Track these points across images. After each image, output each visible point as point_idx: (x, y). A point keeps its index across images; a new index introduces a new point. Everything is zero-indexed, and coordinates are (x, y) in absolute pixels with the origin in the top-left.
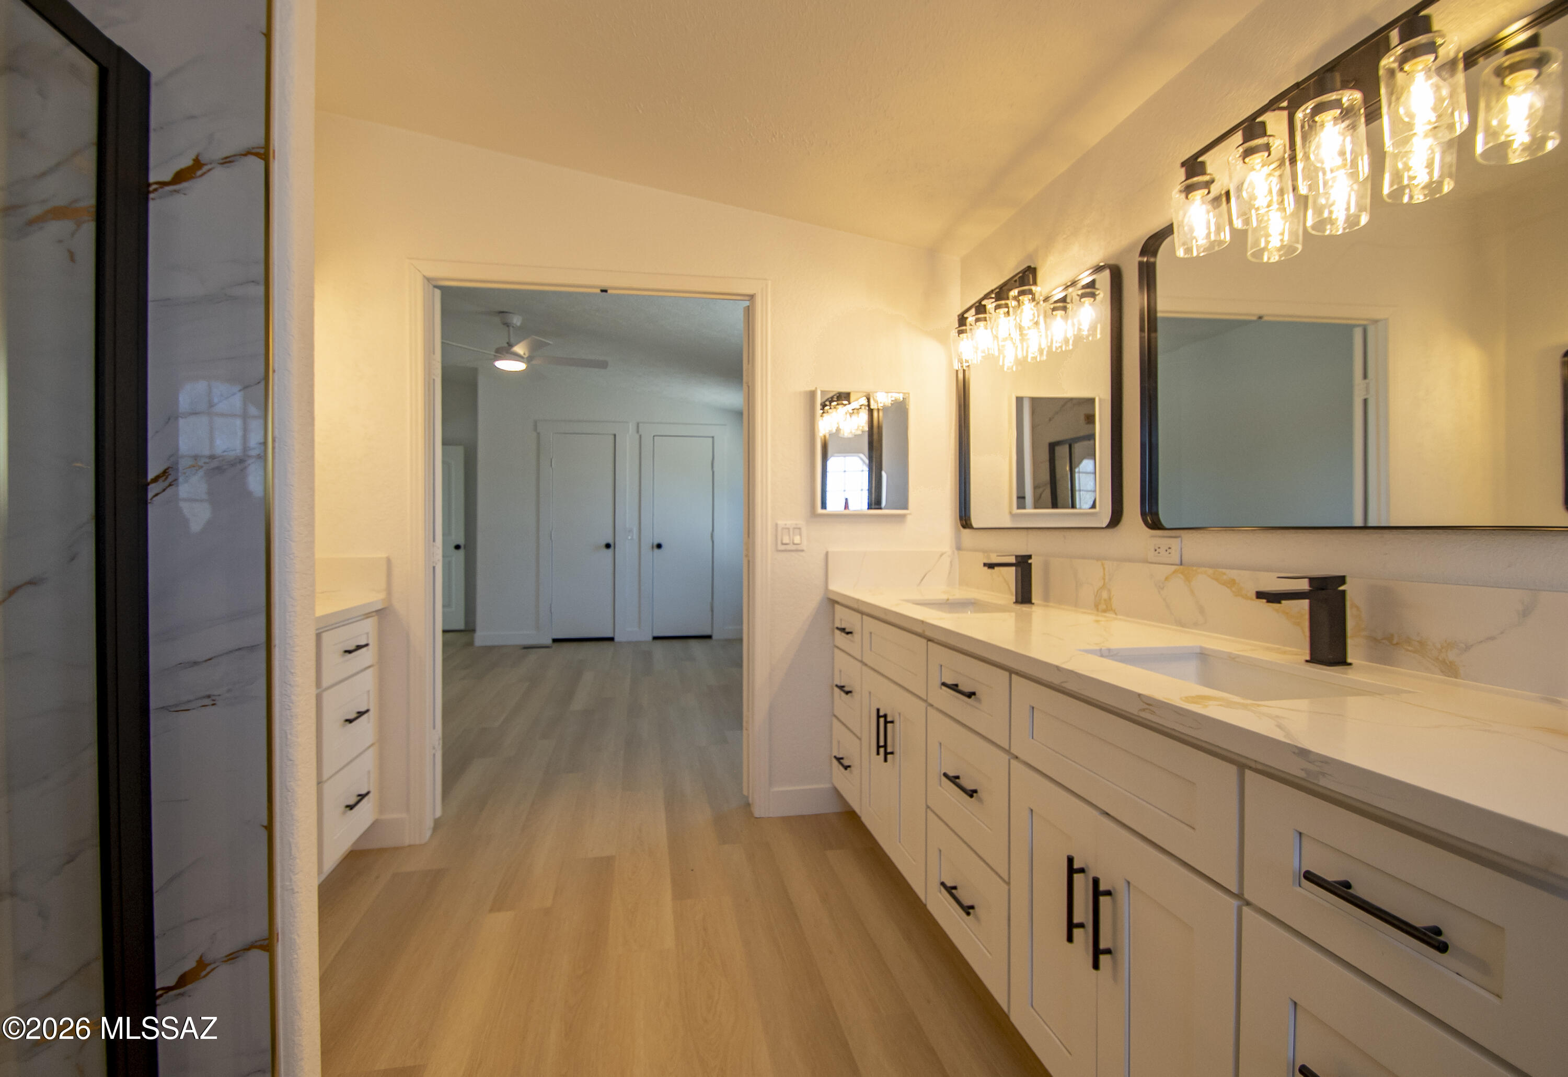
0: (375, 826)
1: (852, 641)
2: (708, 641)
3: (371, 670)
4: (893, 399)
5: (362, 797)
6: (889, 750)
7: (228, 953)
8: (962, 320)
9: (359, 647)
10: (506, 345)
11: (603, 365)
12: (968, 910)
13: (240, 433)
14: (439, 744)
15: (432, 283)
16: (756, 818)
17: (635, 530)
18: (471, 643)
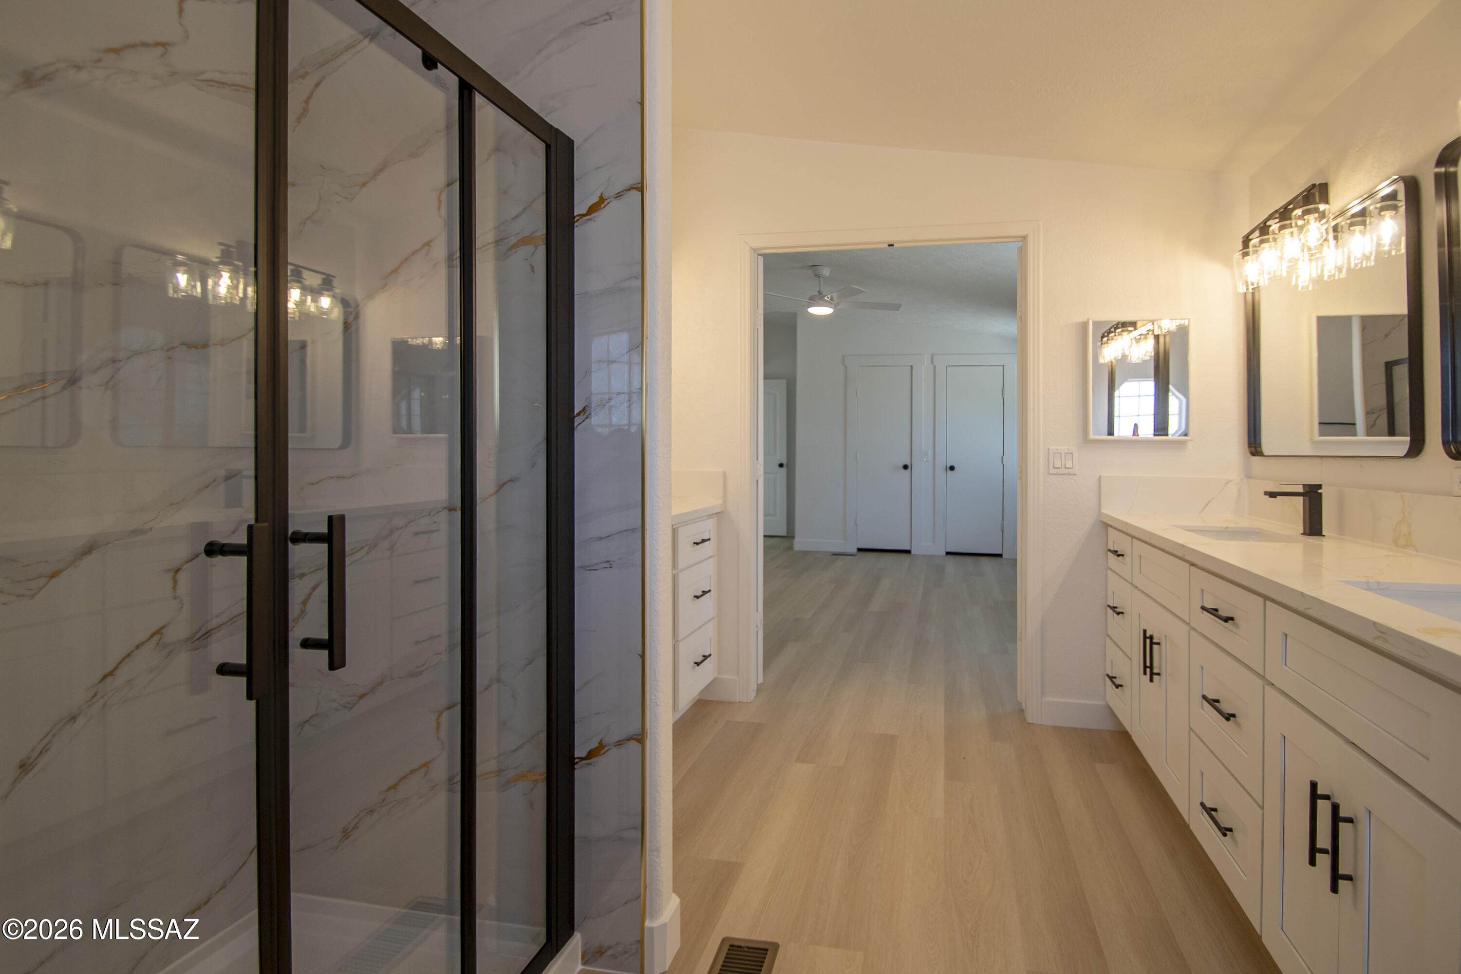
0: (713, 684)
1: (1124, 563)
2: (999, 559)
3: (712, 559)
4: (1177, 324)
5: (706, 657)
6: (1155, 671)
7: (617, 741)
8: (1246, 241)
9: (704, 541)
10: (818, 293)
11: (896, 307)
12: (1225, 831)
13: (627, 376)
14: (761, 624)
15: (757, 252)
16: (1029, 723)
17: (930, 453)
18: (791, 548)
